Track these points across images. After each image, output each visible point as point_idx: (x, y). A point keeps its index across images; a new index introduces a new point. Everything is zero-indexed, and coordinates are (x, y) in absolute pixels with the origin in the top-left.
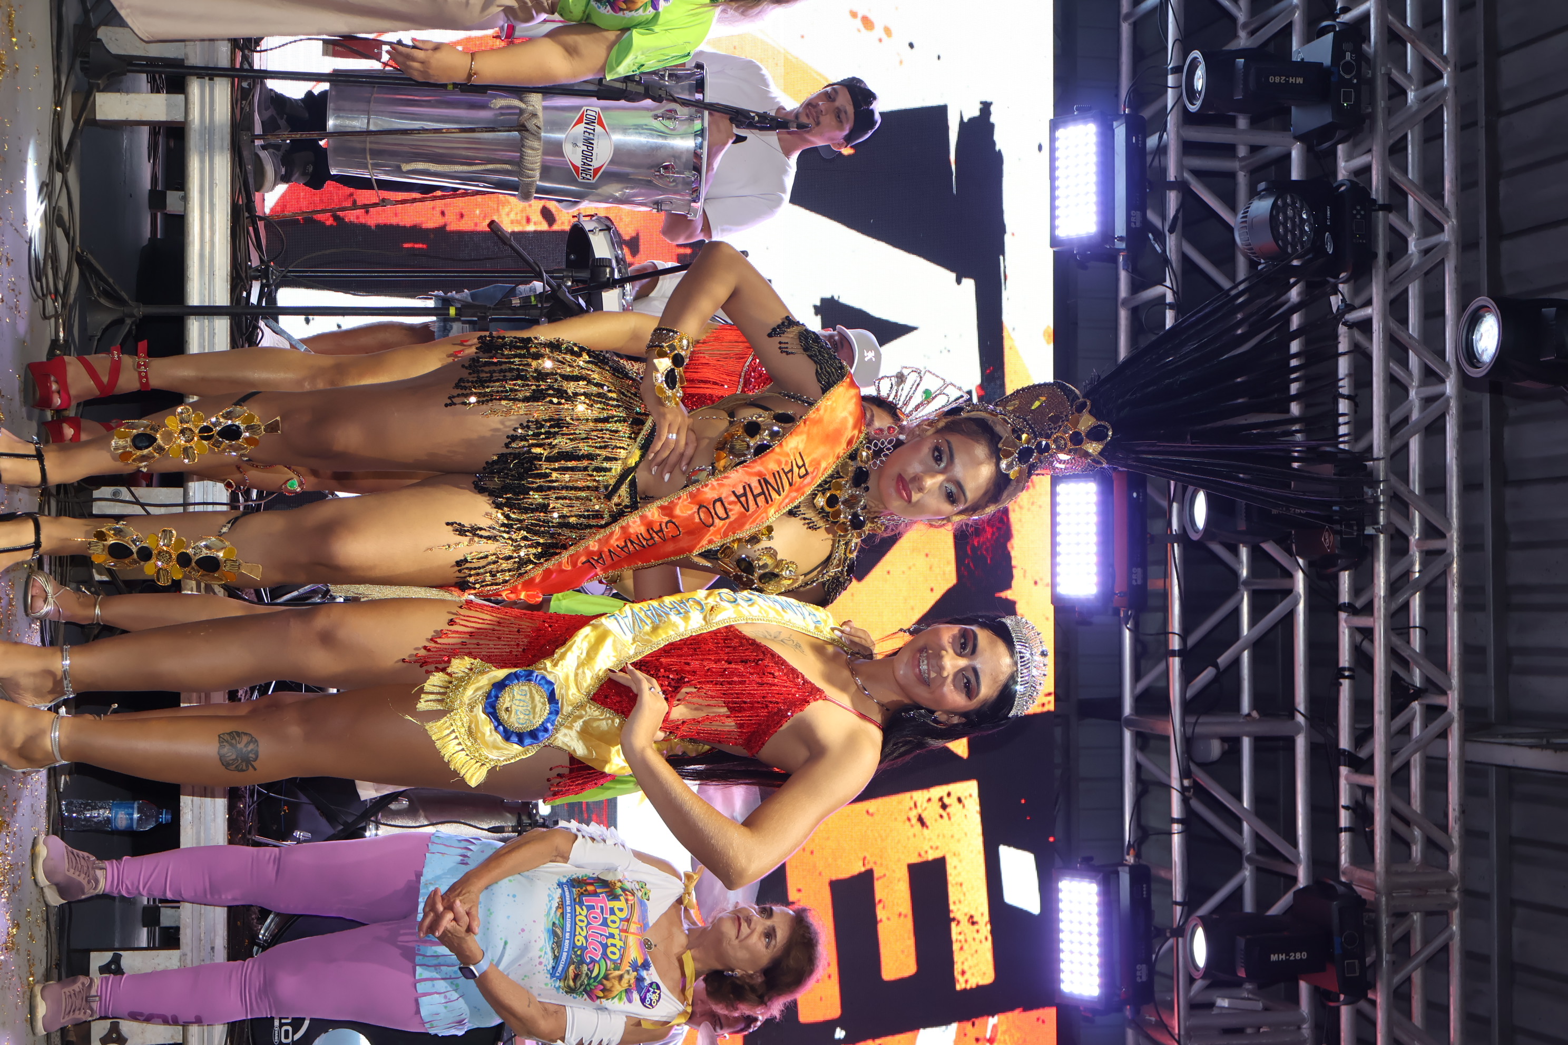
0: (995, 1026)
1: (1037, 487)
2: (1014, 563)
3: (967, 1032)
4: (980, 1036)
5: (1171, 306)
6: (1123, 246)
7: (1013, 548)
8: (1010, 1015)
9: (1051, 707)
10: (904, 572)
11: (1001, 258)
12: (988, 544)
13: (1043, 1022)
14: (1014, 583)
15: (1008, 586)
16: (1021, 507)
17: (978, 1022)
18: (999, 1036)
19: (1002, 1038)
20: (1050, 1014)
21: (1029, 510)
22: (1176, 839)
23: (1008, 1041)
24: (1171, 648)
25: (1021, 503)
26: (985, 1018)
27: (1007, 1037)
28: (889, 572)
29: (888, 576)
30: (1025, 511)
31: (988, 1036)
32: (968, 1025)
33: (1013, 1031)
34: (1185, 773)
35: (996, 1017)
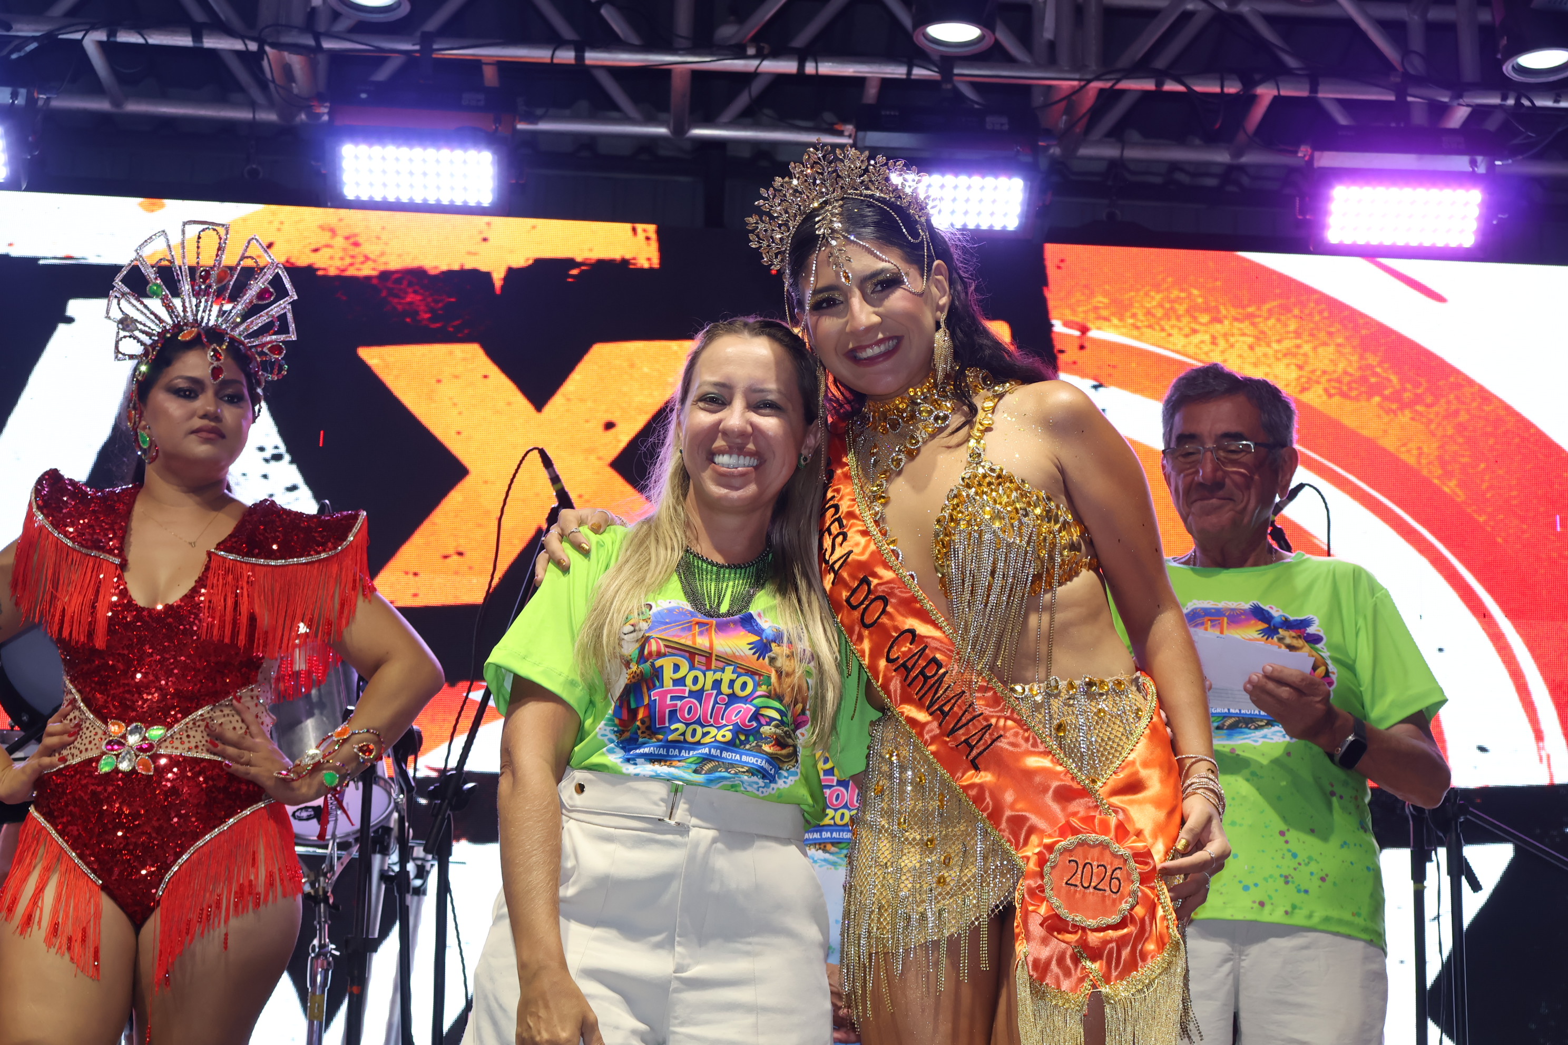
0: (1066, 324)
1: (357, 231)
2: (456, 267)
3: (1070, 360)
4: (1076, 344)
5: (112, 33)
6: (23, 91)
7: (436, 268)
8: (1051, 304)
9: (651, 228)
10: (460, 413)
11: (41, 262)
12: (429, 300)
13: (1062, 261)
14: (484, 268)
15: (487, 276)
16: (383, 254)
17: (1058, 345)
18: (1078, 319)
19: (1082, 315)
20: (1052, 251)
21: (386, 244)
22: (827, 68)
23: (1085, 308)
24: (573, 62)
25: (377, 253)
26: (1053, 336)
27: (1080, 309)
28: (459, 433)
29: (464, 434)
30: (388, 250)
31: (1077, 333)
32: (1062, 358)
33: (1073, 300)
34: (739, 52)
35: (1054, 322)
